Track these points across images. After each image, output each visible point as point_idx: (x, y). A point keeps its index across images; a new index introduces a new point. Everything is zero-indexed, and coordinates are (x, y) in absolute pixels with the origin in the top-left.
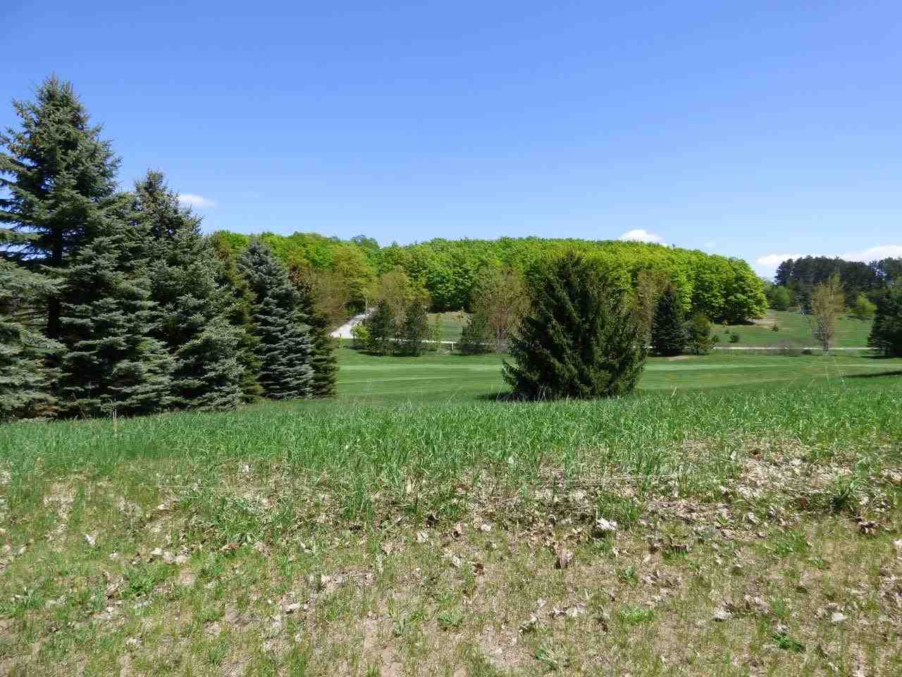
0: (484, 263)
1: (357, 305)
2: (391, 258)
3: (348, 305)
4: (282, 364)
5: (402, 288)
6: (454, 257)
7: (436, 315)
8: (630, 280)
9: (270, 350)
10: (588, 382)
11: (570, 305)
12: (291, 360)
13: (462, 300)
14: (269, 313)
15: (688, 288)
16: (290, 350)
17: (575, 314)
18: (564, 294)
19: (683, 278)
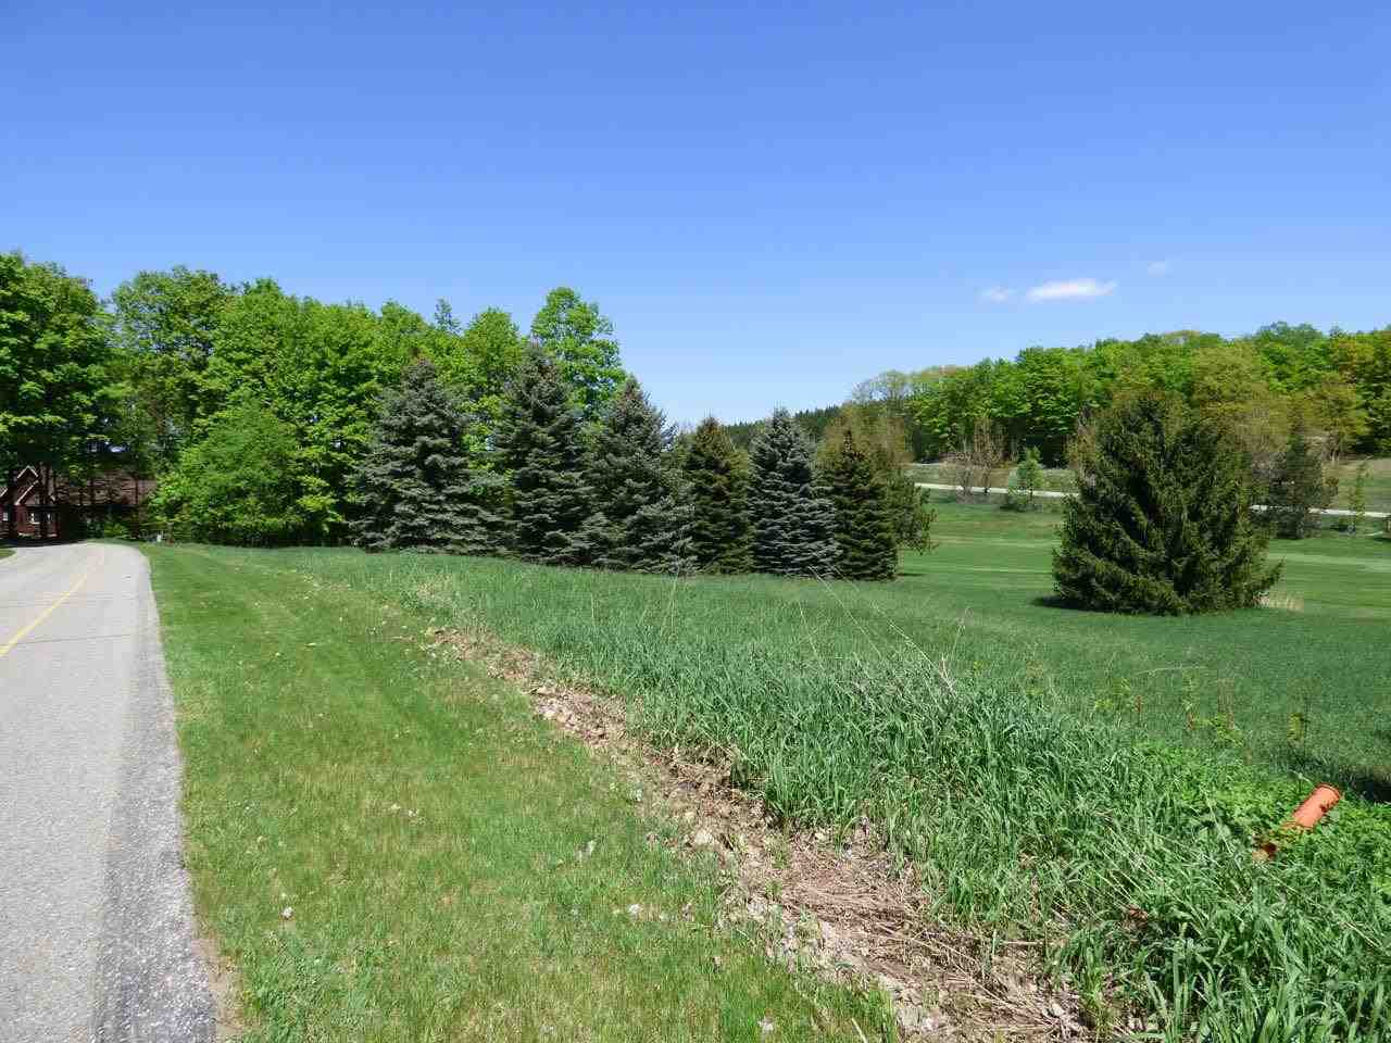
4: (785, 540)
9: (773, 525)
12: (795, 536)
14: (776, 487)
16: (794, 526)
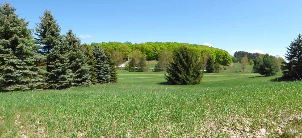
0: (162, 48)
1: (126, 59)
2: (136, 47)
3: (123, 59)
4: (102, 75)
5: (139, 54)
6: (153, 47)
7: (148, 61)
8: (201, 54)
9: (99, 71)
10: (188, 80)
11: (183, 60)
12: (104, 74)
13: (156, 58)
14: (99, 62)
15: (215, 57)
16: (104, 71)
17: (185, 62)
18: (181, 57)
19: (214, 54)
